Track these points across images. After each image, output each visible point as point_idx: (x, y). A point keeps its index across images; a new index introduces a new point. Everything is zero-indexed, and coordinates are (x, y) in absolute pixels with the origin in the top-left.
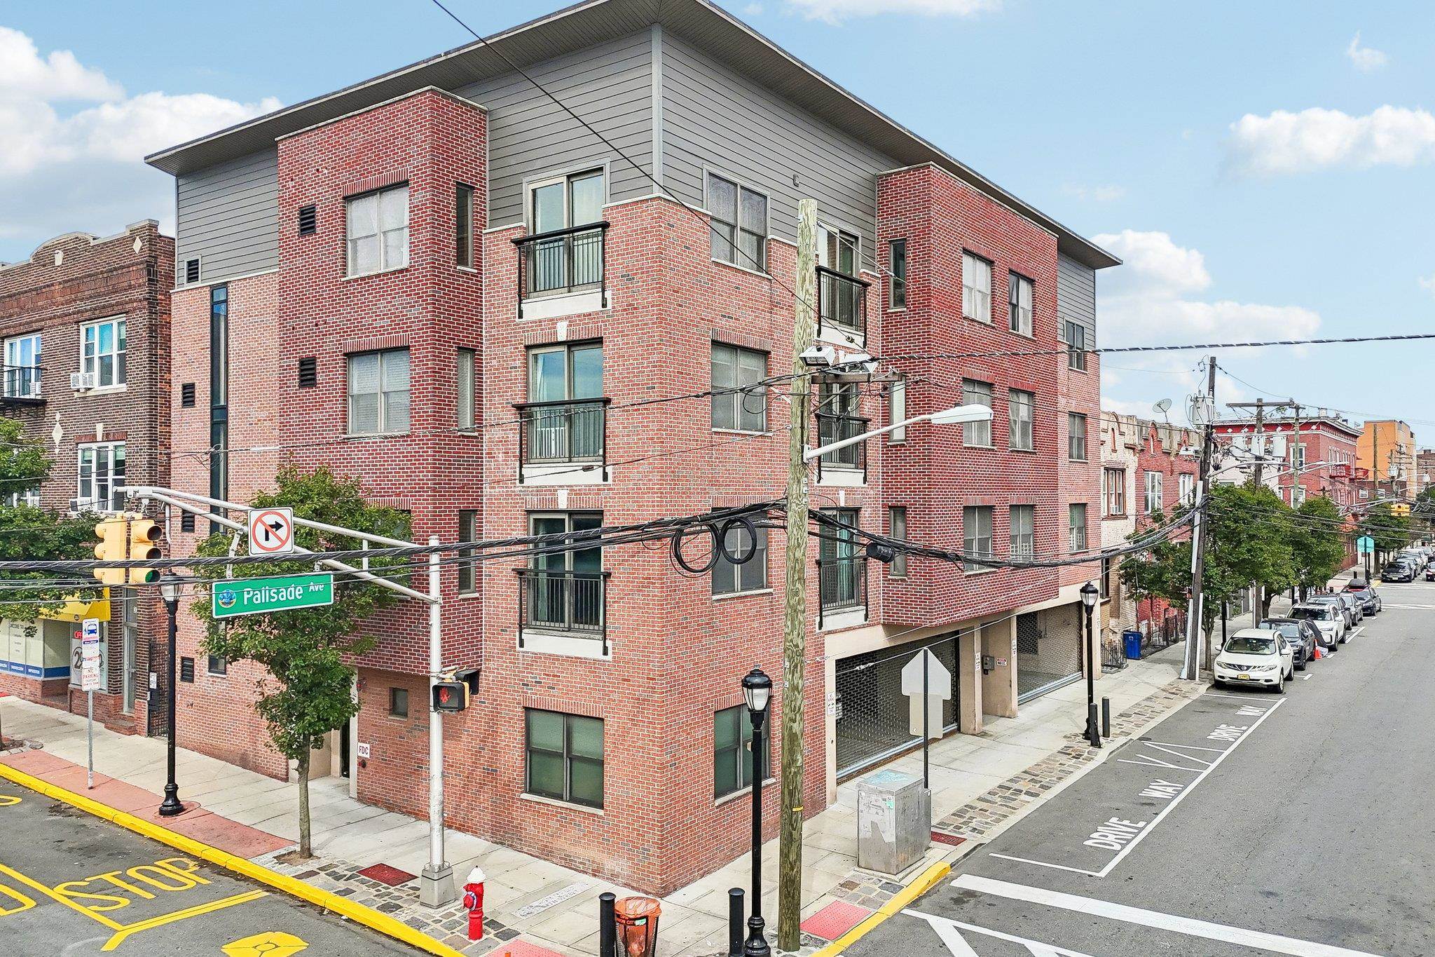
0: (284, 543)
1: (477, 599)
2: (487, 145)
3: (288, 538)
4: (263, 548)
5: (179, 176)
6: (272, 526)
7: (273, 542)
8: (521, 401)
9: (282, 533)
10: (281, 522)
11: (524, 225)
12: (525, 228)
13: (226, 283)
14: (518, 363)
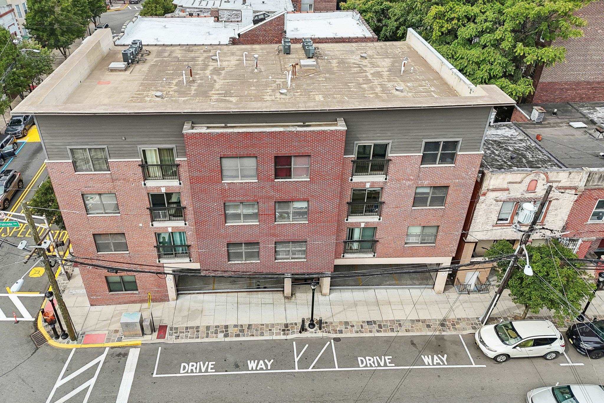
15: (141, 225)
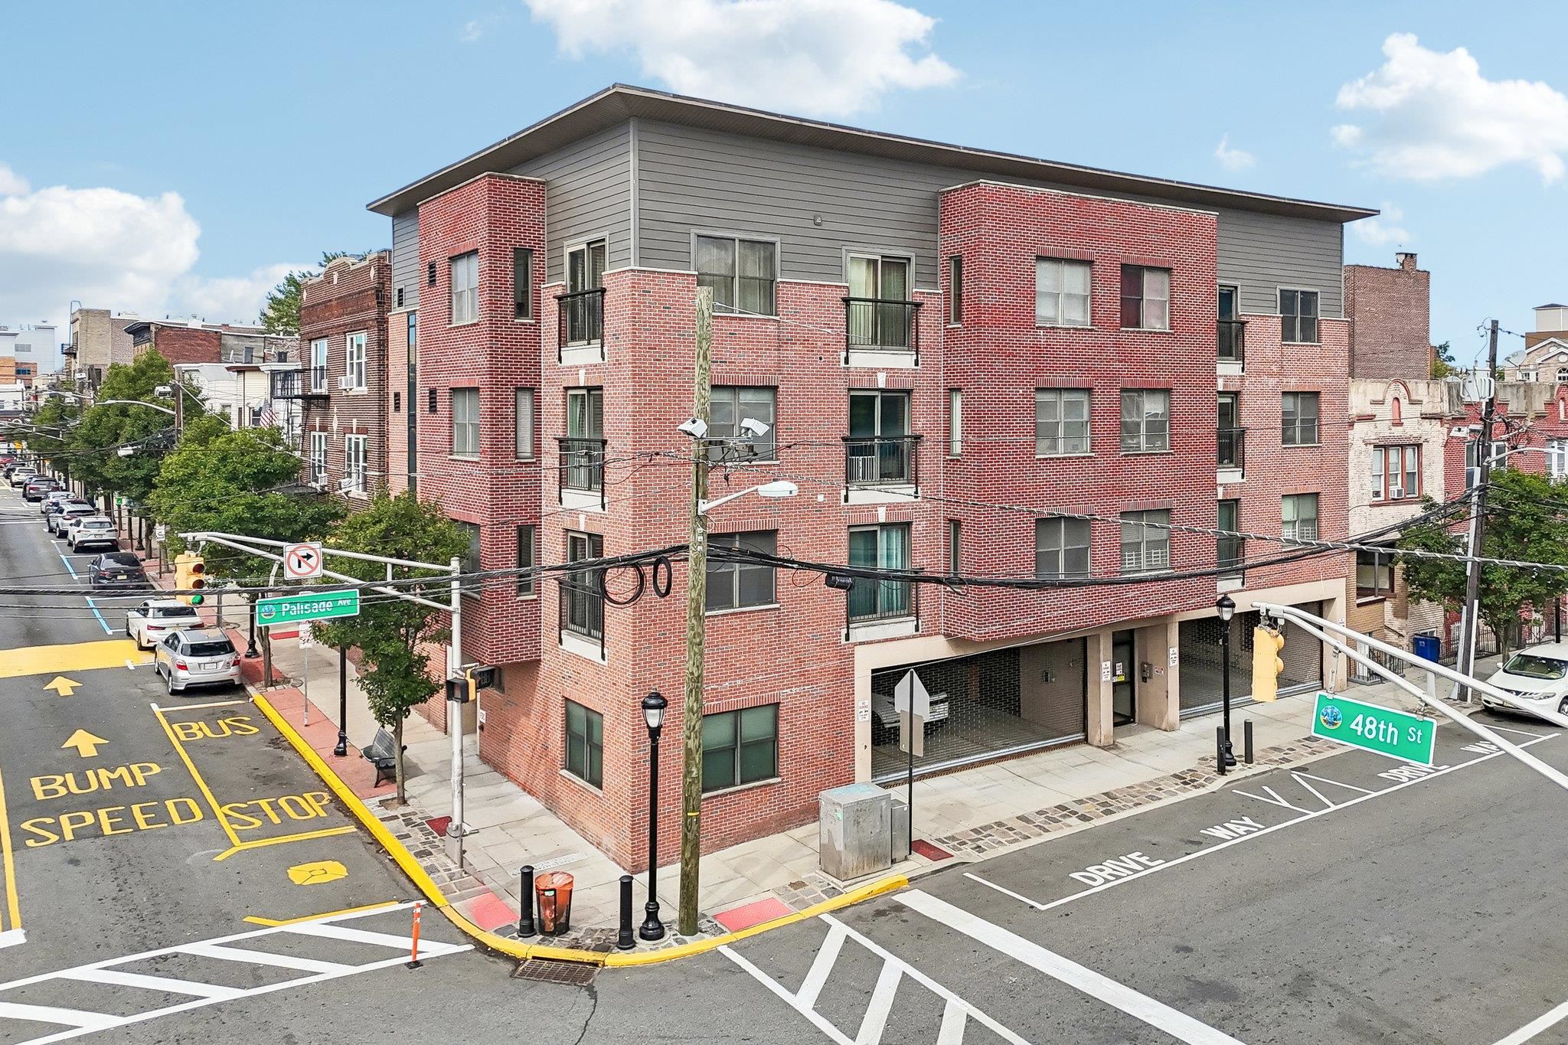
0: (314, 569)
1: (536, 600)
2: (545, 211)
3: (317, 565)
4: (297, 573)
5: (394, 217)
6: (304, 557)
7: (305, 568)
8: (560, 435)
9: (312, 561)
10: (311, 553)
11: (564, 283)
12: (563, 286)
13: (415, 311)
14: (560, 402)
15: (821, 498)
